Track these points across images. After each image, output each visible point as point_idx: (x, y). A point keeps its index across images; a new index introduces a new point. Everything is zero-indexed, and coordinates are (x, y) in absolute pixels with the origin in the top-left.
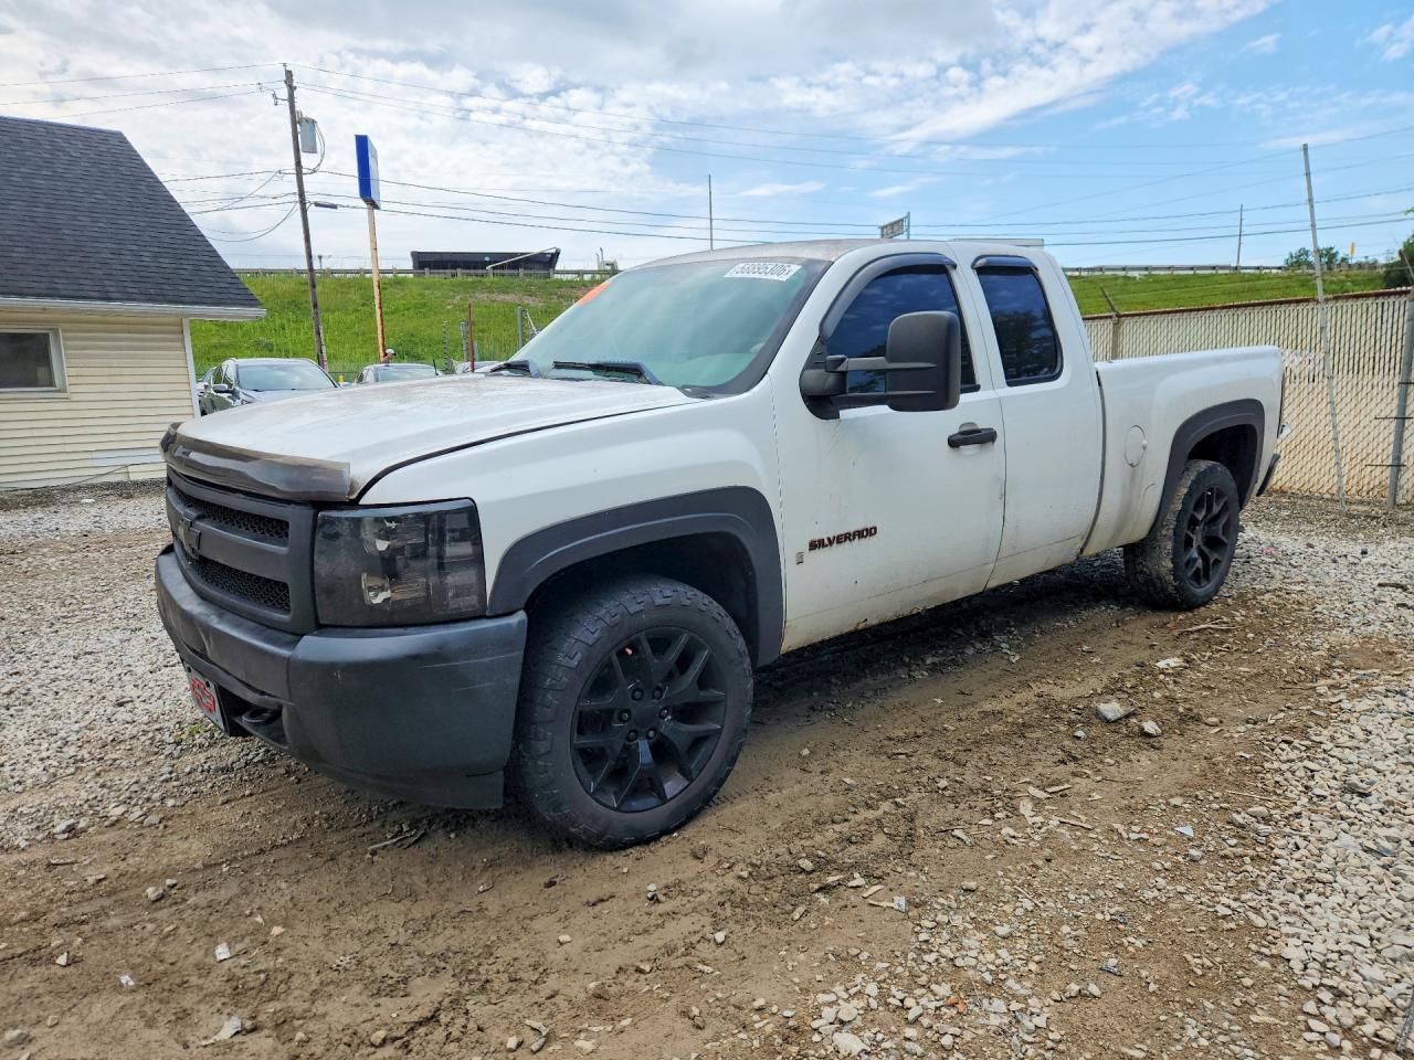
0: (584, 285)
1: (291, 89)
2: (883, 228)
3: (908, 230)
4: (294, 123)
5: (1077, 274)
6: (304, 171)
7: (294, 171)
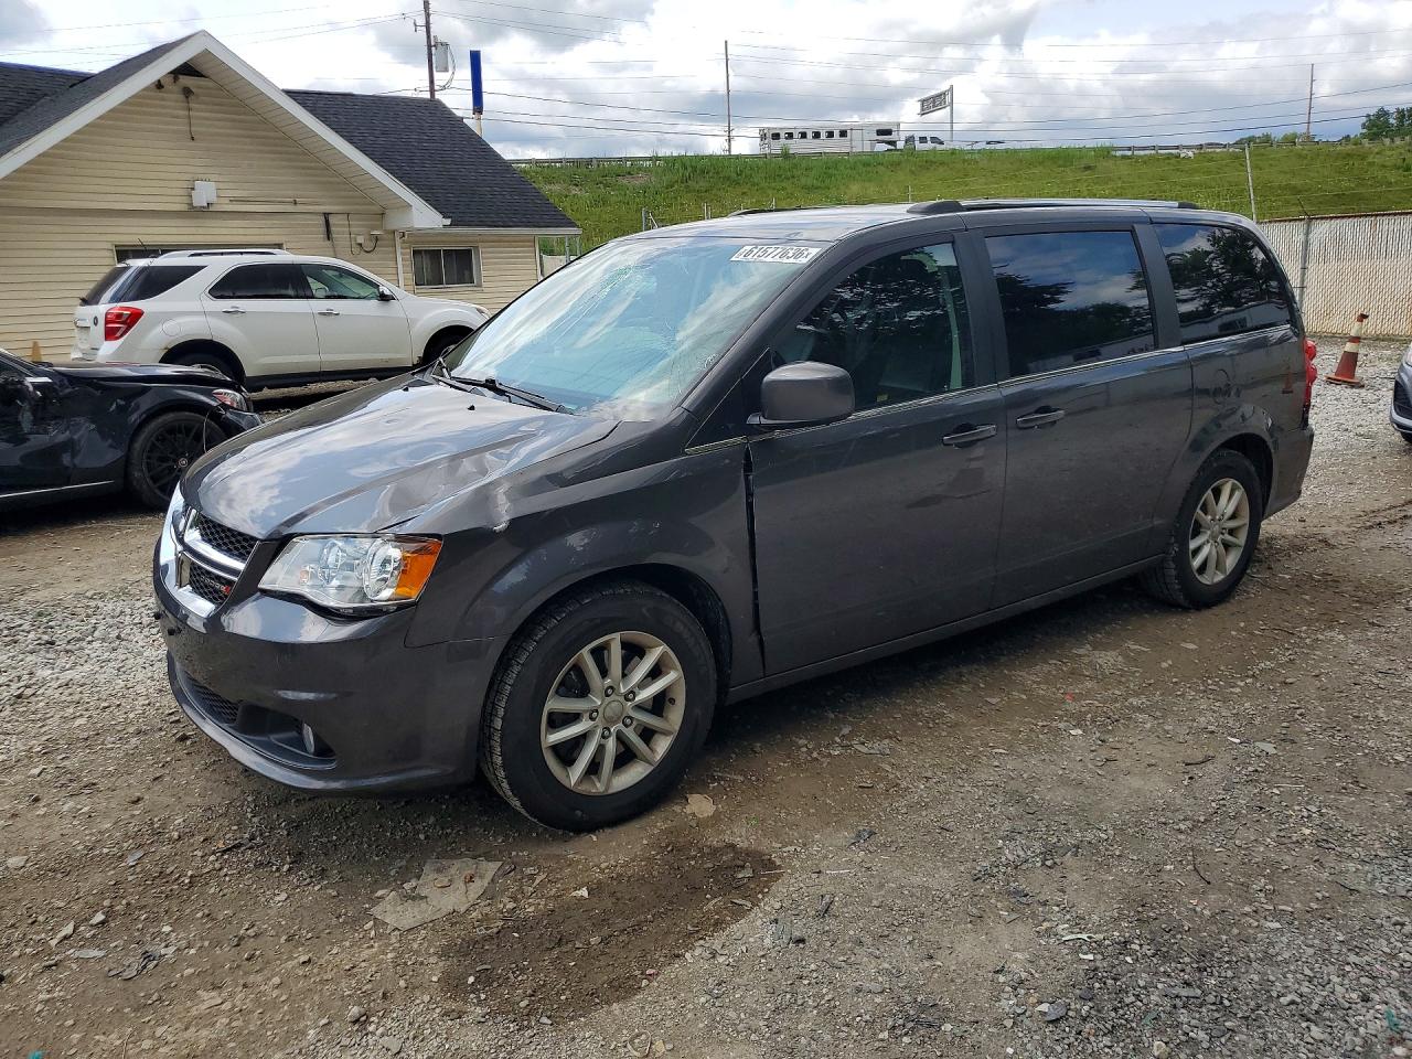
0: (629, 173)
1: (428, 16)
2: (923, 102)
3: (951, 105)
4: (429, 47)
5: (1129, 153)
6: (436, 88)
7: (428, 89)
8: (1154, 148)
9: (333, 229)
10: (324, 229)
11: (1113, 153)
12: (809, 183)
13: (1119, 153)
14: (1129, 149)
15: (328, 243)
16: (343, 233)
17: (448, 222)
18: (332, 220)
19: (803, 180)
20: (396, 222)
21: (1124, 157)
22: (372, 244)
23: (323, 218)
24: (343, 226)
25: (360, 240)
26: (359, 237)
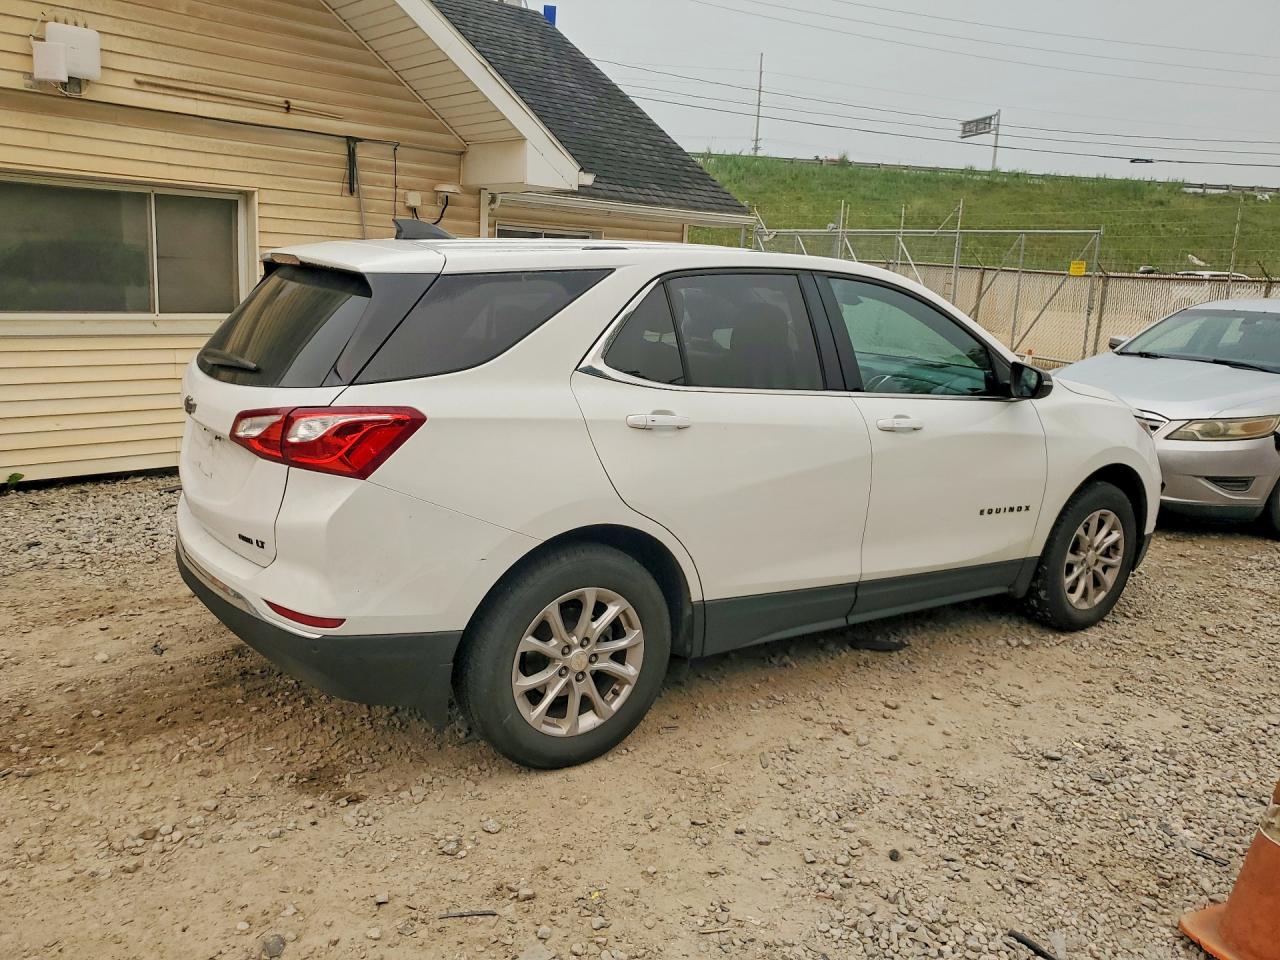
2: (965, 124)
3: (996, 129)
5: (1200, 191)
8: (1227, 187)
9: (362, 173)
10: (343, 171)
11: (1185, 189)
12: (868, 193)
13: (1191, 190)
14: (1201, 186)
15: (349, 201)
16: (383, 181)
17: (588, 179)
18: (363, 154)
19: (862, 190)
20: (487, 172)
21: (1195, 193)
22: (436, 211)
23: (343, 150)
24: (382, 168)
25: (414, 200)
26: (411, 195)
